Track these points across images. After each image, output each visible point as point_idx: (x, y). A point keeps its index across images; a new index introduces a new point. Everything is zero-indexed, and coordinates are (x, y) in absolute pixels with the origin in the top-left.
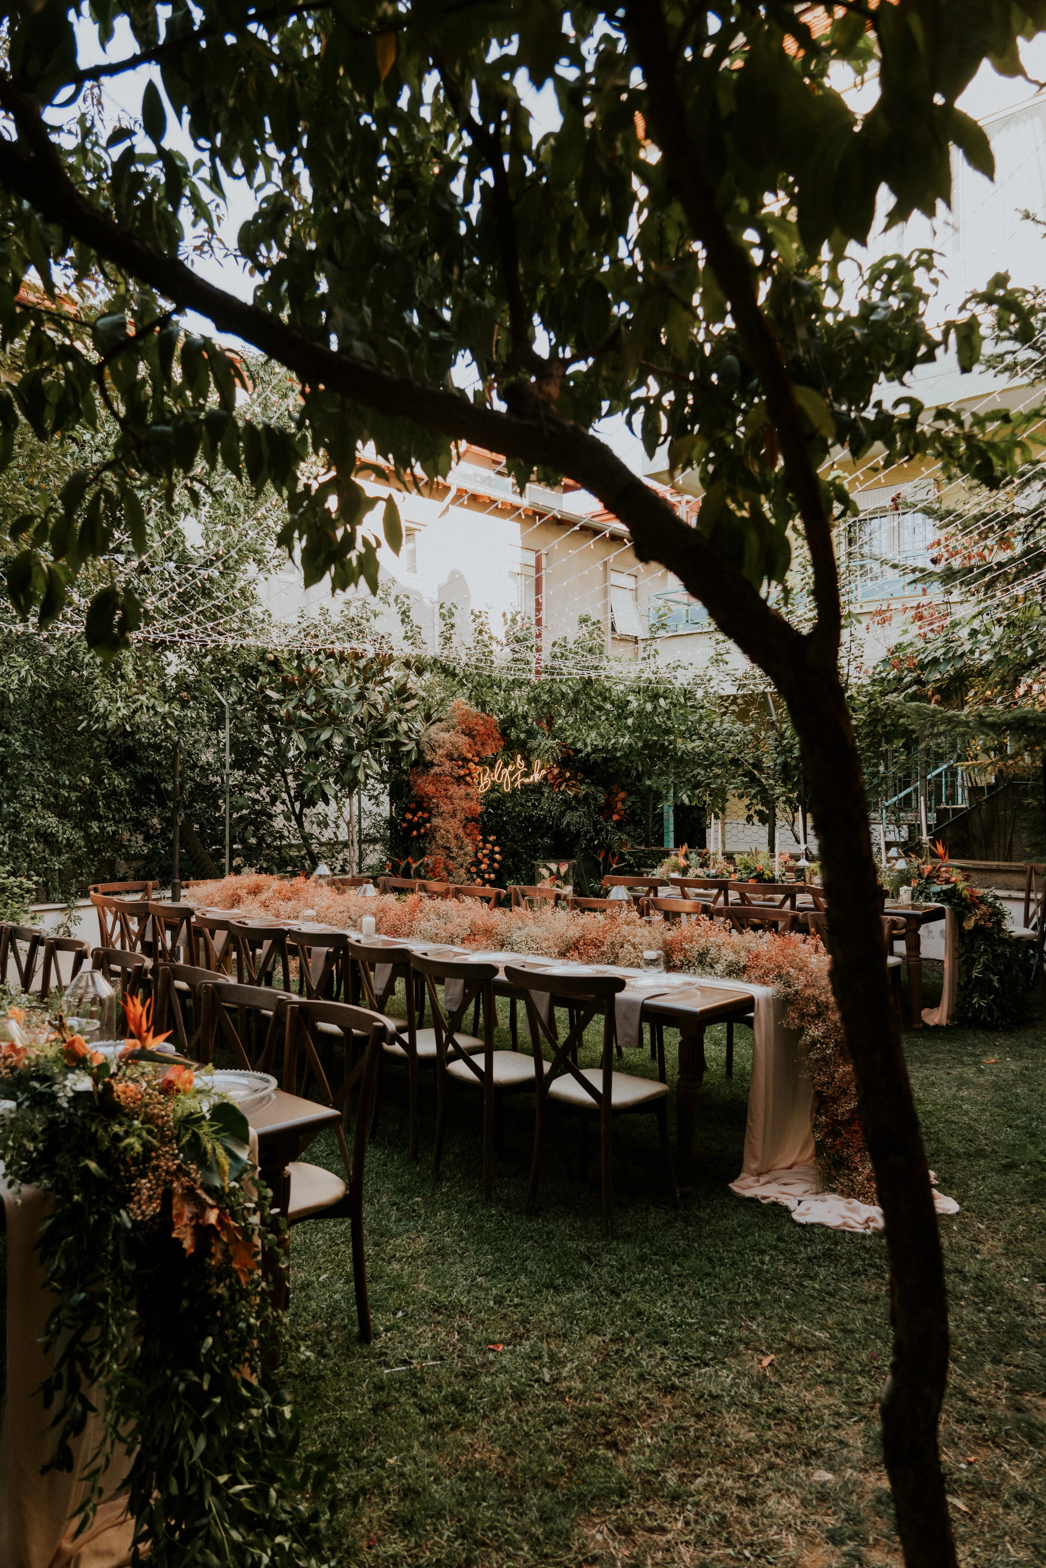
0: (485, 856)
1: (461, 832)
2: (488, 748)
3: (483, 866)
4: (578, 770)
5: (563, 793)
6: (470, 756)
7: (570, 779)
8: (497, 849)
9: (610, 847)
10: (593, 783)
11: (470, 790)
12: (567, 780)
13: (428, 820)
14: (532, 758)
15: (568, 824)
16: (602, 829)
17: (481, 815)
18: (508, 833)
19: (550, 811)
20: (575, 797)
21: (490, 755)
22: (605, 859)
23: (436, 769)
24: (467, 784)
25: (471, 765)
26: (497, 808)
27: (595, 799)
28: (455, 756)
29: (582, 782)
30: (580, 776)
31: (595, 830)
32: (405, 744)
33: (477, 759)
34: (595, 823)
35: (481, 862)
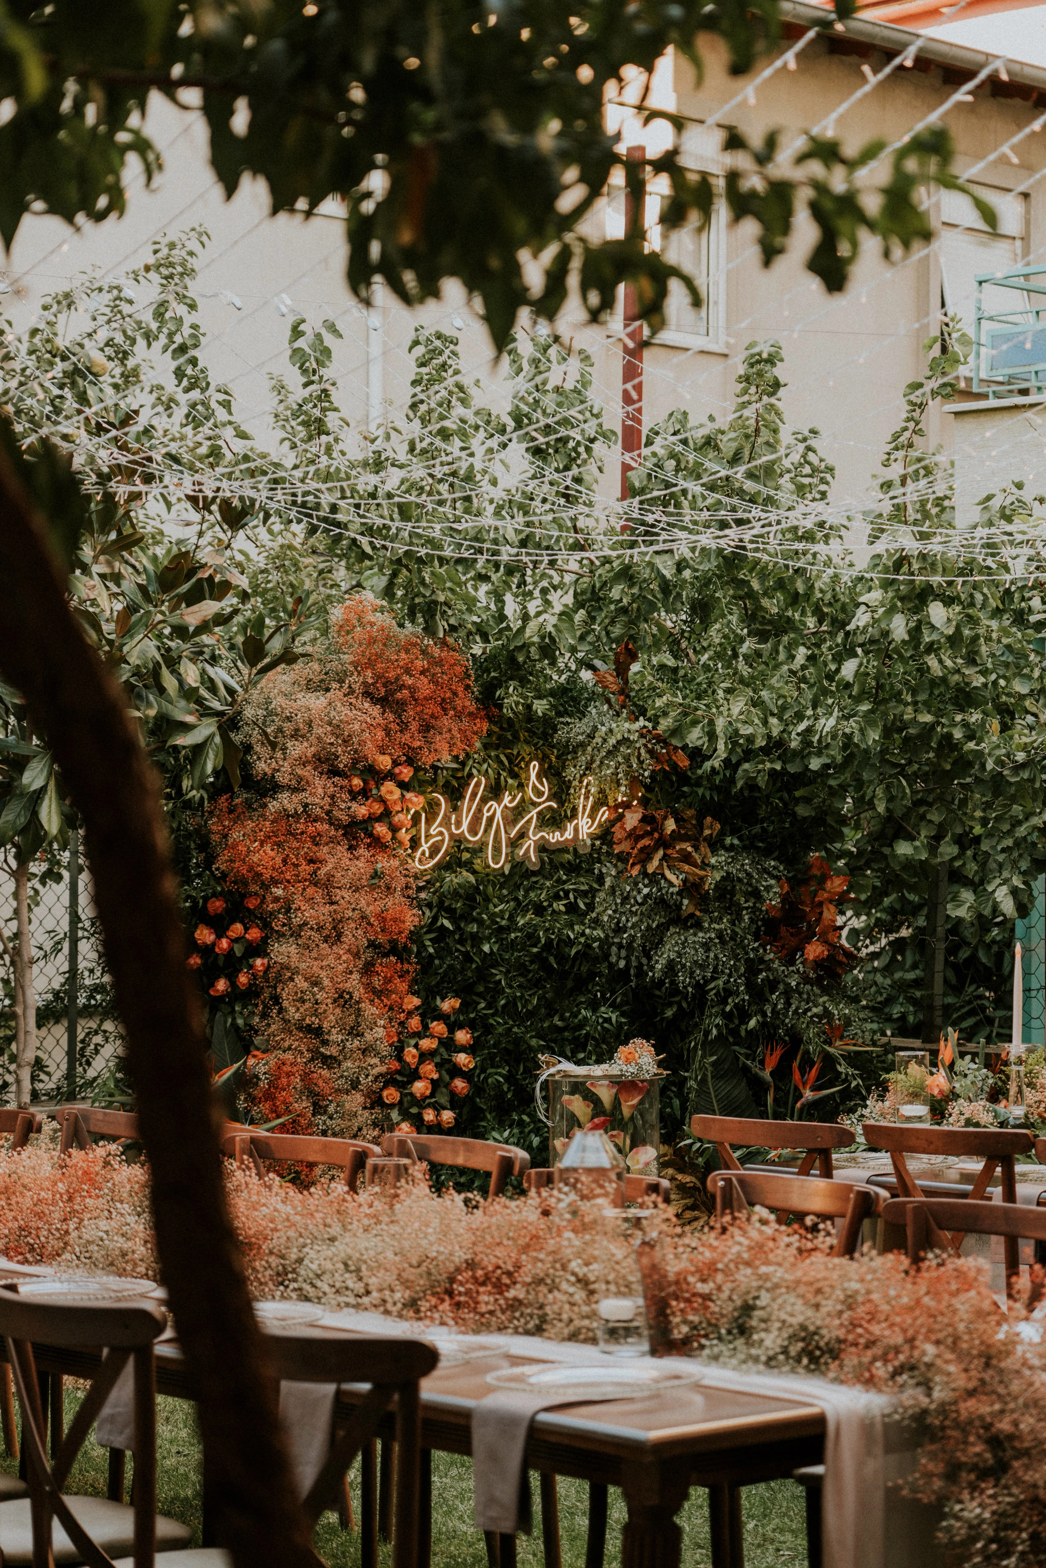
0: (424, 1056)
1: (354, 984)
2: (441, 743)
3: (420, 1087)
4: (705, 809)
5: (654, 879)
6: (384, 762)
7: (676, 837)
8: (462, 1036)
9: (795, 1039)
10: (748, 846)
11: (383, 863)
12: (664, 843)
13: (259, 949)
14: (571, 772)
15: (671, 966)
16: (772, 985)
17: (415, 936)
18: (498, 991)
19: (619, 930)
20: (691, 888)
21: (446, 760)
22: (782, 1072)
23: (285, 801)
24: (377, 843)
25: (390, 790)
26: (467, 917)
27: (756, 894)
28: (344, 761)
29: (715, 845)
30: (711, 827)
31: (751, 986)
32: (186, 728)
33: (406, 773)
34: (753, 967)
35: (415, 1075)
